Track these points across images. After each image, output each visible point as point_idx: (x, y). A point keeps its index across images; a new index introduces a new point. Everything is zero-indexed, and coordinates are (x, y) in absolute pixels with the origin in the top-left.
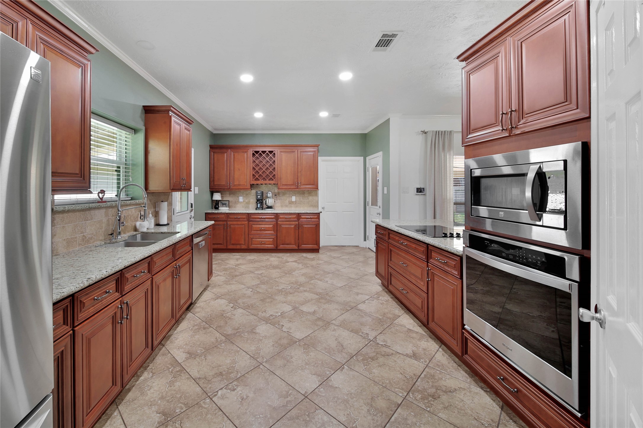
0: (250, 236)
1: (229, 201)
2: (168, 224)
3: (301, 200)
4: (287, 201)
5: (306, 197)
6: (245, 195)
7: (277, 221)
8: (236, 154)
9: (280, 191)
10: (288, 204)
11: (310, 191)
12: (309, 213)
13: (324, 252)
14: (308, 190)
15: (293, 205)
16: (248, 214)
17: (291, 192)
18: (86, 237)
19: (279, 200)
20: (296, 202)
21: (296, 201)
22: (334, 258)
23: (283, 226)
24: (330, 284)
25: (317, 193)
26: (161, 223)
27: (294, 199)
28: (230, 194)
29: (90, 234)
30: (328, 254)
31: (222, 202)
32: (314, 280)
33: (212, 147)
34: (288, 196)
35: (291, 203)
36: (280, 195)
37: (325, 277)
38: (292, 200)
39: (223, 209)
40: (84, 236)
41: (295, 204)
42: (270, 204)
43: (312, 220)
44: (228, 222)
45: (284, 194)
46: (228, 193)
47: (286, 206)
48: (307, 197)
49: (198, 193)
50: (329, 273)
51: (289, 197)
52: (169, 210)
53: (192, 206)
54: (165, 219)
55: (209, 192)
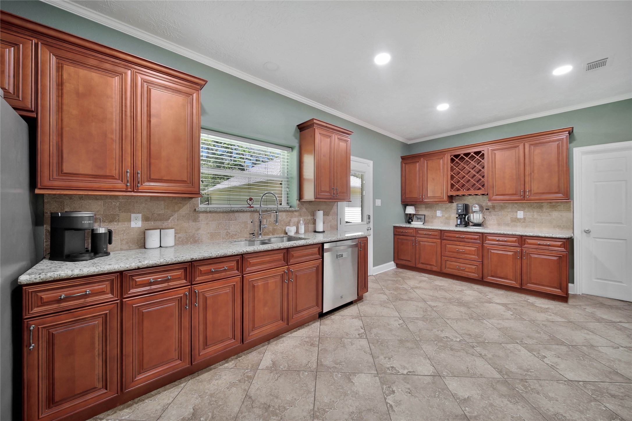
0: (443, 257)
1: (425, 215)
2: (324, 232)
3: (536, 216)
4: (509, 218)
5: (545, 212)
6: (444, 209)
7: (483, 243)
8: (429, 162)
9: (495, 204)
10: (510, 222)
11: (554, 204)
12: (544, 236)
13: (580, 305)
14: (550, 203)
15: (518, 224)
16: (441, 231)
17: (516, 205)
18: (229, 233)
19: (495, 215)
20: (525, 220)
21: (524, 218)
22: (599, 320)
23: (492, 251)
24: (547, 364)
25: (570, 207)
26: (317, 230)
27: (520, 214)
28: (426, 208)
29: (234, 231)
30: (589, 309)
31: (417, 216)
32: (516, 345)
33: (403, 158)
34: (510, 210)
35: (516, 220)
36: (496, 210)
37: (545, 348)
38: (517, 216)
39: (416, 224)
40: (227, 232)
42: (476, 221)
43: (549, 248)
44: (417, 238)
45: (502, 208)
46: (424, 206)
47: (508, 225)
48: (548, 212)
49: (380, 205)
50: (563, 344)
51: (512, 212)
52: (333, 219)
53: (369, 217)
54: (320, 227)
55: (401, 205)
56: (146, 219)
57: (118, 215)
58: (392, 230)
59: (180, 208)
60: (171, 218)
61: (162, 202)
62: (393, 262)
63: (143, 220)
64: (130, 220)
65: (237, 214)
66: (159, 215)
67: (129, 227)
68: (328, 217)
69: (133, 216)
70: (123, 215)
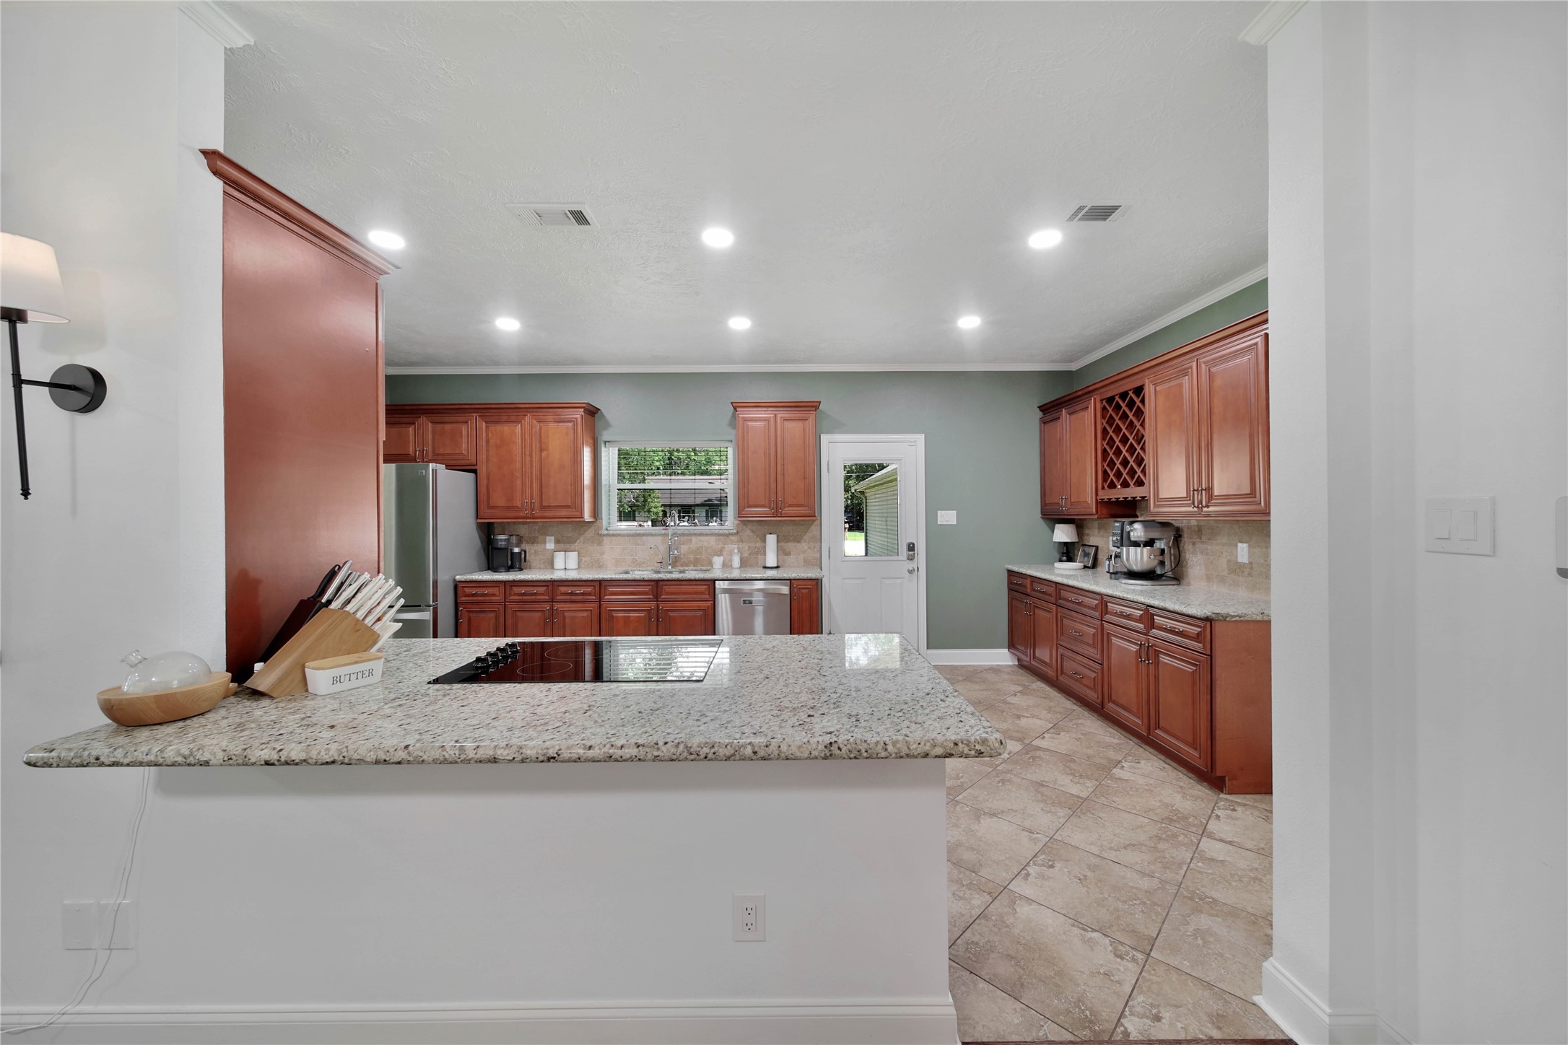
0: (1059, 648)
1: (1097, 547)
2: (777, 567)
4: (1224, 562)
7: (1102, 620)
8: (1073, 419)
9: (1202, 523)
10: (1225, 573)
15: (1241, 581)
16: (1055, 583)
17: (1235, 527)
19: (1202, 553)
20: (1251, 568)
21: (1251, 563)
23: (1113, 640)
26: (768, 565)
27: (1243, 553)
33: (1045, 409)
34: (1225, 540)
35: (1236, 571)
36: (1204, 538)
38: (1237, 556)
41: (1250, 575)
43: (1182, 642)
44: (1031, 600)
45: (1214, 533)
49: (955, 524)
51: (1229, 545)
52: (810, 548)
53: (911, 547)
54: (771, 560)
55: (1042, 521)
56: (557, 542)
57: (537, 537)
58: (1004, 578)
59: (585, 531)
60: (578, 541)
61: (570, 525)
62: (1006, 650)
63: (555, 543)
64: (545, 543)
65: (644, 538)
66: (567, 537)
67: (545, 550)
68: (799, 544)
69: (548, 538)
70: (541, 538)
